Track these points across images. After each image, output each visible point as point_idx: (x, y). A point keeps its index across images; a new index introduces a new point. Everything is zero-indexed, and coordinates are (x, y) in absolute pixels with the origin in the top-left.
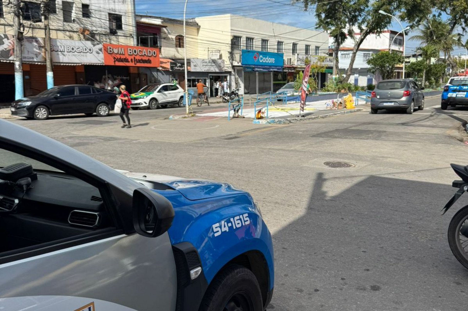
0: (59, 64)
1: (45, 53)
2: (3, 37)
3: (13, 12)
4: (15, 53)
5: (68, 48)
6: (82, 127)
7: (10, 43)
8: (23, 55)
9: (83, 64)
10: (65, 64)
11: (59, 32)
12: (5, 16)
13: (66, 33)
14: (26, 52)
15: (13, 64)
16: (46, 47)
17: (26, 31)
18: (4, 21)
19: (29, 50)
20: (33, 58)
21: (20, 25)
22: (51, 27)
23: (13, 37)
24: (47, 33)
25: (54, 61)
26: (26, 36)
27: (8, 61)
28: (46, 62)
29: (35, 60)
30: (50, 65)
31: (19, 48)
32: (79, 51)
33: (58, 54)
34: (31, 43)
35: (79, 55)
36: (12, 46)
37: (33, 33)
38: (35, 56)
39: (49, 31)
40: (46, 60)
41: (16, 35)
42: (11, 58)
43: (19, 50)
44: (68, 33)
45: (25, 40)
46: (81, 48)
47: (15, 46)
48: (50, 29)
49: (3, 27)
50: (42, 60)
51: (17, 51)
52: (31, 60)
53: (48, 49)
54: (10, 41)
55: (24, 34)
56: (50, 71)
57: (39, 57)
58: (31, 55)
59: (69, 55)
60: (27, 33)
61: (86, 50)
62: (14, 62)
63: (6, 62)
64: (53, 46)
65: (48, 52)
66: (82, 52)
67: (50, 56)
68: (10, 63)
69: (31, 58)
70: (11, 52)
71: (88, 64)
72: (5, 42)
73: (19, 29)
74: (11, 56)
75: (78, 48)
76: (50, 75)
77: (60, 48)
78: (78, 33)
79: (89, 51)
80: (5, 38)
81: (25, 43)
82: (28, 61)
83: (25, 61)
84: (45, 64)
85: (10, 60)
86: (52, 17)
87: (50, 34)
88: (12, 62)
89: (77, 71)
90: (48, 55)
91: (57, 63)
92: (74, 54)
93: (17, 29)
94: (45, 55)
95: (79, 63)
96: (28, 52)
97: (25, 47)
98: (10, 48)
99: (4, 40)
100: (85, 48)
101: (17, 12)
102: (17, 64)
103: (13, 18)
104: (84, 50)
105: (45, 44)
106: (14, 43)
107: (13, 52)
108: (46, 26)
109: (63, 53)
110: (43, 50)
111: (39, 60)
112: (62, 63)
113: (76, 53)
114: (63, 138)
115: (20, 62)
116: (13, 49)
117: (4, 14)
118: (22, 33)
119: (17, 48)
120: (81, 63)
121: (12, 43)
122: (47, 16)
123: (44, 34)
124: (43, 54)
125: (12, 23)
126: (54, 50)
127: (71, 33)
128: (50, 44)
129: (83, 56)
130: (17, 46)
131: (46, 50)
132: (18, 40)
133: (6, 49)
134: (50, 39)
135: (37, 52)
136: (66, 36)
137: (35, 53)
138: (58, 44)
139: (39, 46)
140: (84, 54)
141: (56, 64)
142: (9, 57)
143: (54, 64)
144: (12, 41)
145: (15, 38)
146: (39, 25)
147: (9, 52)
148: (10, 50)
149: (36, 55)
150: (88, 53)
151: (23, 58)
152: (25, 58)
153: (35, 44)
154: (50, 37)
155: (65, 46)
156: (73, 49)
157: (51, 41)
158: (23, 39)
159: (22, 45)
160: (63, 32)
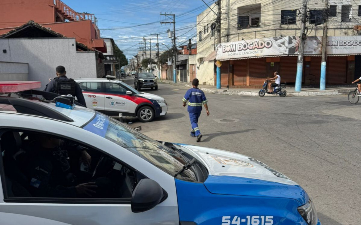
0: (332, 56)
1: (322, 48)
2: (292, 38)
3: (301, 20)
4: (299, 49)
5: (341, 42)
6: (334, 107)
7: (297, 42)
8: (305, 50)
9: (352, 54)
10: (337, 55)
11: (336, 30)
12: (297, 23)
13: (342, 30)
14: (307, 47)
15: (297, 57)
16: (323, 43)
17: (309, 32)
18: (296, 26)
19: (310, 47)
20: (312, 52)
21: (305, 28)
22: (329, 27)
23: (299, 38)
24: (324, 32)
25: (328, 54)
26: (309, 36)
27: (294, 55)
28: (321, 55)
29: (313, 53)
30: (324, 57)
31: (302, 45)
32: (350, 44)
33: (332, 48)
34: (312, 41)
35: (350, 48)
36: (298, 44)
37: (316, 33)
38: (313, 51)
39: (327, 30)
40: (322, 53)
41: (301, 36)
42: (296, 53)
43: (302, 47)
44: (344, 30)
45: (308, 39)
46: (352, 42)
47: (300, 44)
48: (327, 29)
49: (295, 30)
50: (319, 53)
51: (300, 47)
52: (310, 53)
53: (324, 44)
54: (296, 41)
55: (307, 35)
56: (324, 61)
57: (316, 51)
58: (311, 50)
59: (341, 48)
60: (310, 33)
61: (356, 43)
62: (298, 56)
63: (292, 56)
64: (329, 42)
65: (324, 47)
66: (352, 45)
67: (325, 50)
68: (295, 56)
69: (310, 52)
70: (297, 48)
71: (357, 54)
72: (293, 42)
73: (304, 31)
74: (296, 51)
75: (349, 42)
76: (324, 64)
77: (334, 43)
78: (352, 30)
79: (359, 44)
80: (293, 39)
81: (308, 41)
82: (308, 55)
83: (306, 55)
84: (321, 56)
85: (295, 55)
86: (330, 19)
87: (327, 33)
88: (296, 55)
89: (348, 60)
90: (324, 49)
91: (330, 54)
92: (345, 47)
93: (302, 31)
94: (322, 49)
95: (349, 54)
96: (309, 47)
97: (307, 44)
98: (296, 46)
99: (292, 41)
100: (355, 41)
101: (303, 19)
102: (300, 57)
103: (300, 24)
104: (355, 43)
105: (322, 41)
106: (299, 42)
107: (298, 49)
108: (324, 27)
109: (336, 46)
110: (320, 45)
111: (317, 53)
112: (334, 54)
113: (347, 46)
114: (311, 115)
115: (302, 56)
116: (298, 46)
117: (297, 21)
118: (305, 34)
119: (301, 46)
120: (351, 54)
121: (298, 42)
122: (326, 19)
123: (323, 33)
124: (320, 49)
125: (300, 27)
126: (329, 45)
127: (347, 30)
128: (326, 41)
129: (353, 48)
130: (301, 44)
131: (322, 45)
132: (302, 40)
133: (293, 47)
134: (327, 36)
135: (315, 47)
136: (342, 33)
137: (314, 48)
138: (333, 40)
139: (317, 43)
140: (354, 46)
141: (330, 56)
142: (295, 52)
143: (328, 56)
144: (298, 40)
145: (300, 39)
146: (321, 27)
147: (295, 49)
148: (296, 47)
149: (315, 49)
150: (358, 45)
151: (305, 53)
152: (306, 52)
153: (315, 41)
154: (327, 35)
155: (339, 41)
156: (345, 43)
157: (328, 38)
158: (306, 39)
159: (304, 43)
160: (339, 30)
